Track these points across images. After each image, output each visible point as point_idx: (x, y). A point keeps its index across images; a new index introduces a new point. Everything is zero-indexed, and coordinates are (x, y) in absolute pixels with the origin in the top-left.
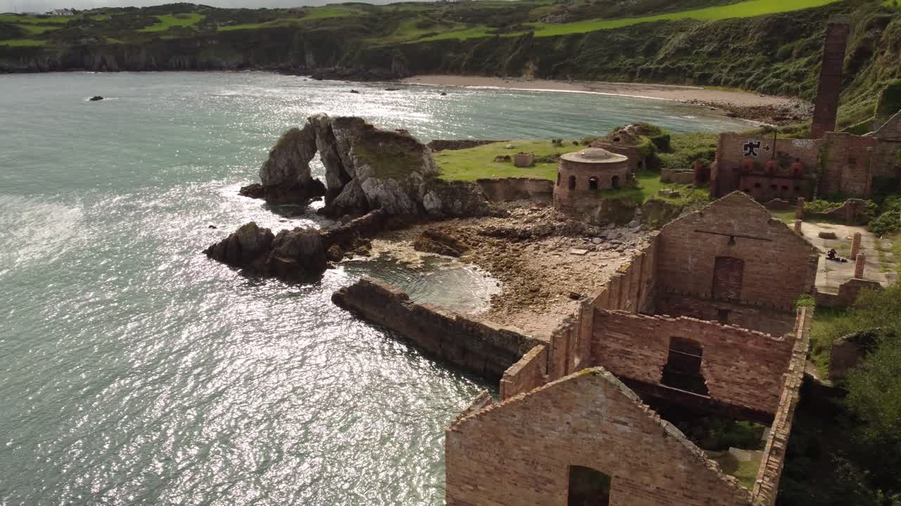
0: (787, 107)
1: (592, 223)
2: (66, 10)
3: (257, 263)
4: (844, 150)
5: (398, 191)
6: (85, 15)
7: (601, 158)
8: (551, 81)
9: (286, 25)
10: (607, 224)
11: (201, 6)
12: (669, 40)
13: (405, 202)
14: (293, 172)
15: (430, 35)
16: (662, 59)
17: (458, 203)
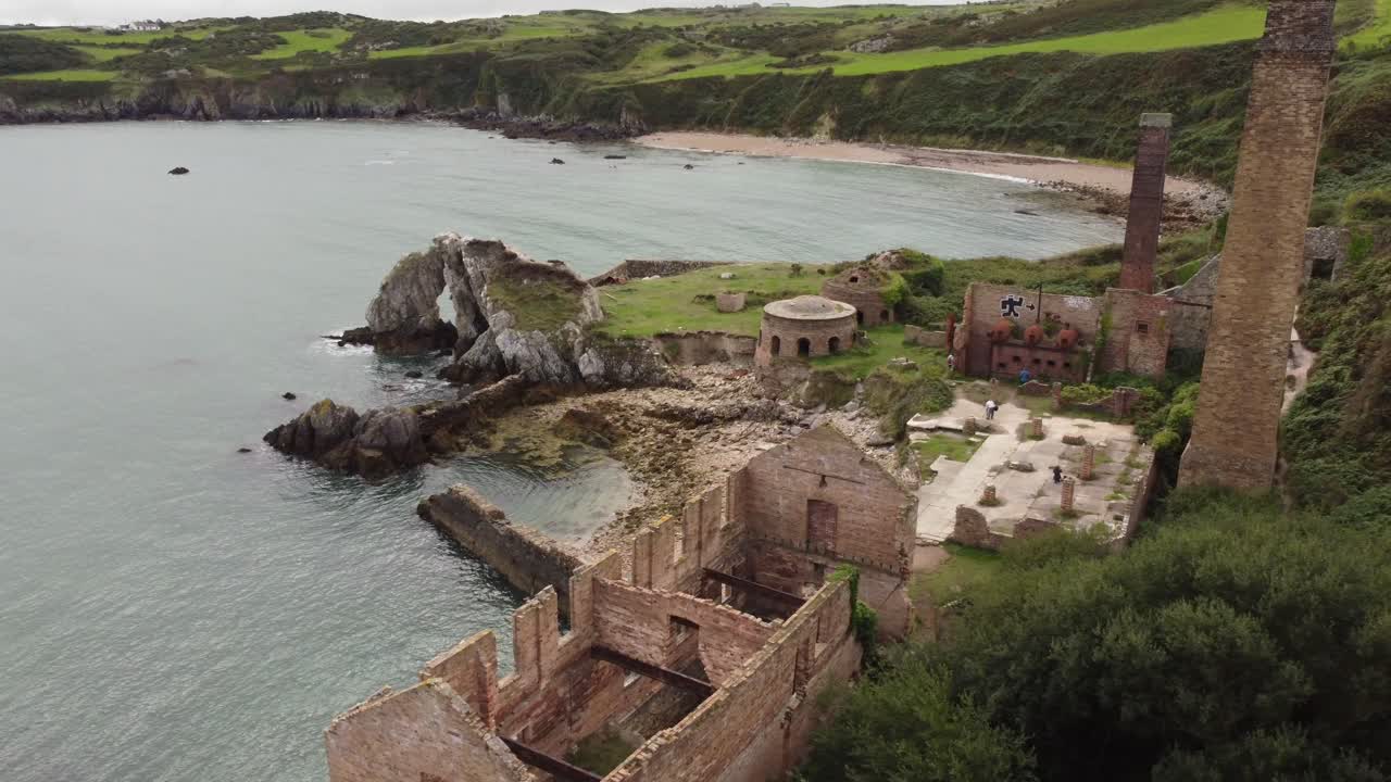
0: (1187, 199)
1: (796, 404)
2: (150, 22)
3: (333, 454)
4: (1132, 313)
5: (545, 348)
6: (178, 30)
7: (815, 311)
8: (855, 145)
9: (471, 50)
10: (816, 405)
11: (349, 17)
12: (1035, 84)
13: (554, 365)
14: (413, 313)
15: (684, 68)
16: (1022, 114)
17: (627, 368)
